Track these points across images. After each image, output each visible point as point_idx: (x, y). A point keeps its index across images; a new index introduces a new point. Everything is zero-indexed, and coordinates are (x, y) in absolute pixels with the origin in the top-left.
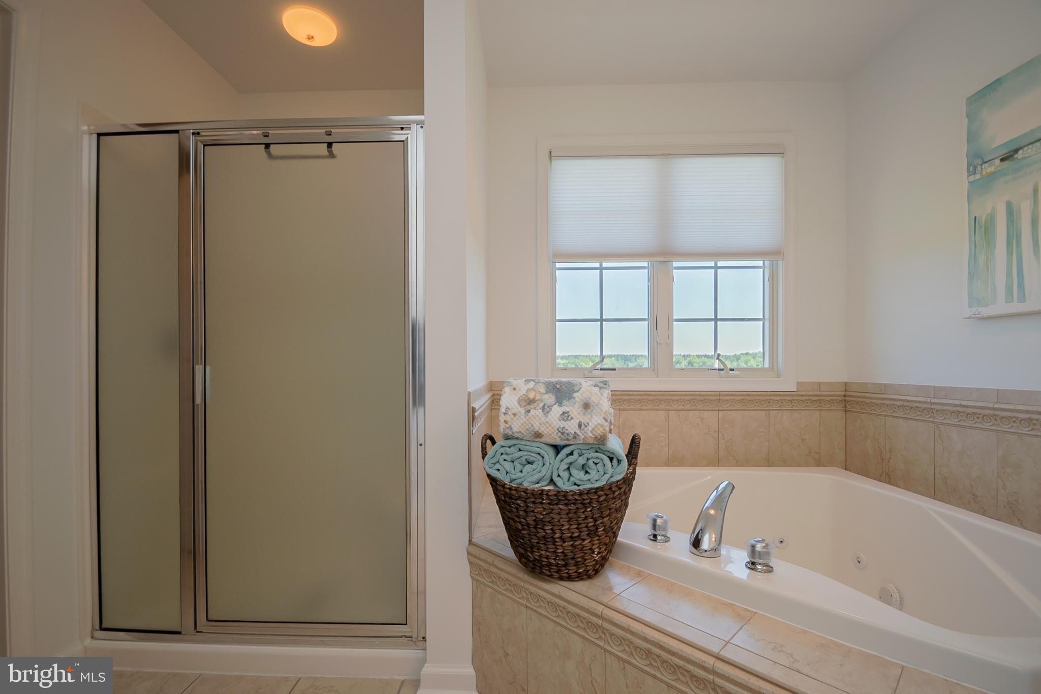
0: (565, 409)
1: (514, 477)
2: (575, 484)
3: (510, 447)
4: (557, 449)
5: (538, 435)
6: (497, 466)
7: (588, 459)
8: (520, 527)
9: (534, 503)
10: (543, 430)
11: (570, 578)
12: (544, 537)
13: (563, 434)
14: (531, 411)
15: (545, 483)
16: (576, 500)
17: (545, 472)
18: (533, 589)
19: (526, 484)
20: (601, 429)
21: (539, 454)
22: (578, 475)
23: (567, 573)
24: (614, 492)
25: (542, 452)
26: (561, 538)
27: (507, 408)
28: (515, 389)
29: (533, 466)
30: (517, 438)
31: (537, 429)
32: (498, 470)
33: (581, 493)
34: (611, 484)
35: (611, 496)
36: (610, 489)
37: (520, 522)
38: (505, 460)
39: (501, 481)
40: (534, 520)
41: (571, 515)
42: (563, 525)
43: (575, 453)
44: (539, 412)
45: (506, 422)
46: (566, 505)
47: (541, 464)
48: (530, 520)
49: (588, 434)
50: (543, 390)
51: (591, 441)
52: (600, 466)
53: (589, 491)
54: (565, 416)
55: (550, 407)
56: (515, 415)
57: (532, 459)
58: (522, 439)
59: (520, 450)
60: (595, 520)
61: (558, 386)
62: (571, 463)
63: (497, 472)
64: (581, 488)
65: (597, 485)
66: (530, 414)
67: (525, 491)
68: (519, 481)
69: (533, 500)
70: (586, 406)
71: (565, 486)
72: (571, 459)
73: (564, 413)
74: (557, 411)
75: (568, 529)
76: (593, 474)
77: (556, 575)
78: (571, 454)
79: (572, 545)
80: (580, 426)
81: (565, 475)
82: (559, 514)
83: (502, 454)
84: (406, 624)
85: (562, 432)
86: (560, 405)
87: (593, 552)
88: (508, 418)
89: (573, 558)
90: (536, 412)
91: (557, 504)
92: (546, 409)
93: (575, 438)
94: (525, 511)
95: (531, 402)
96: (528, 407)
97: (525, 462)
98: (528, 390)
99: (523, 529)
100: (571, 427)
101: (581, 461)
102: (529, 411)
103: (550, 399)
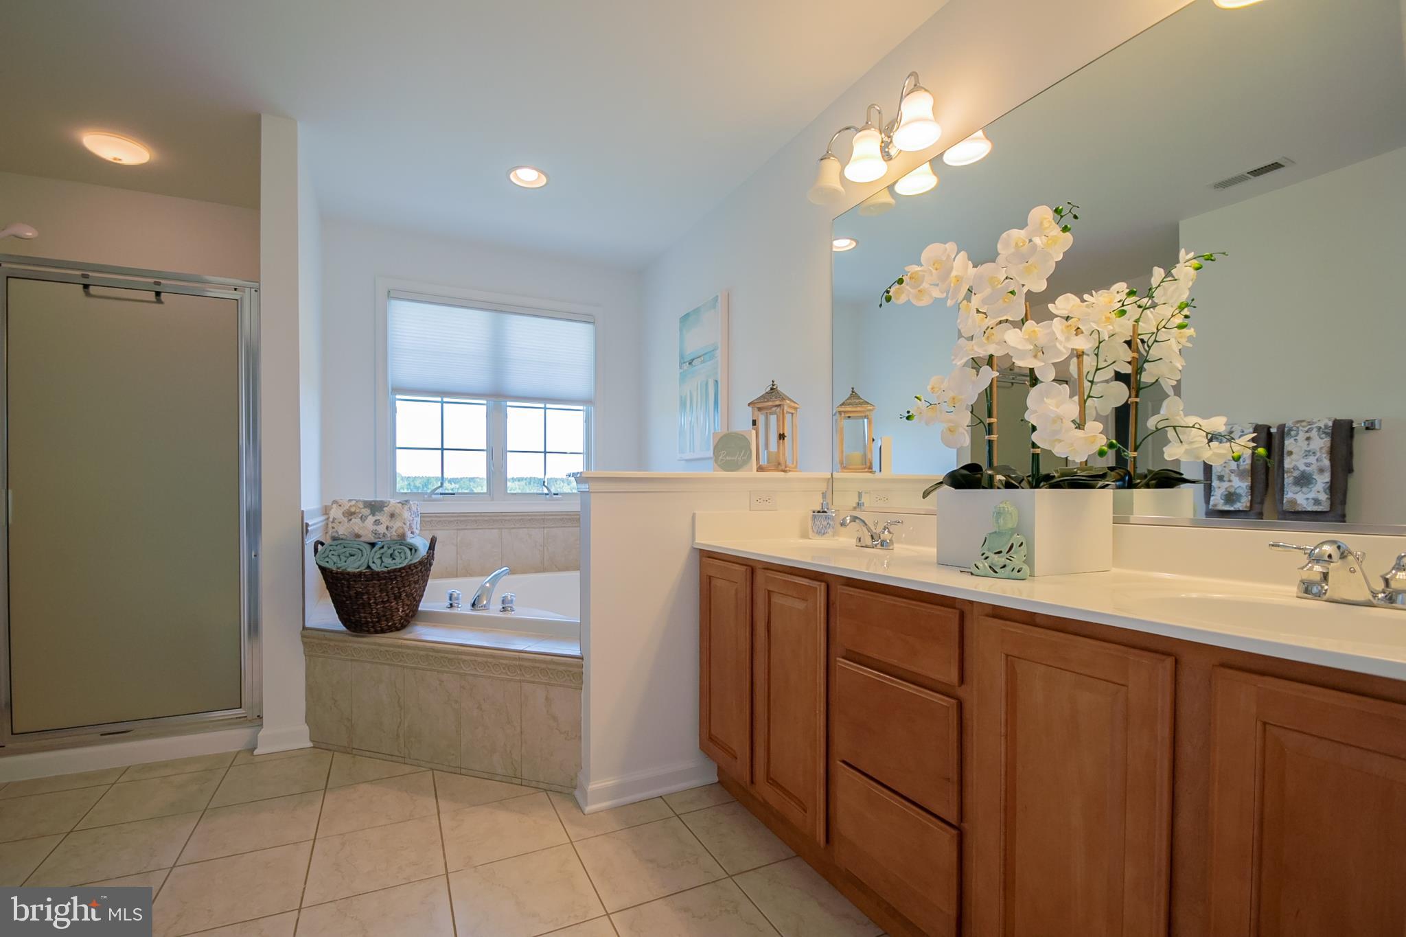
0: (378, 518)
1: (339, 565)
2: (386, 567)
3: (336, 546)
4: (373, 545)
5: (358, 536)
6: (327, 559)
7: (394, 550)
8: (344, 599)
9: (355, 581)
10: (361, 532)
11: (383, 631)
12: (362, 603)
13: (376, 534)
14: (353, 520)
15: (364, 568)
16: (386, 576)
17: (364, 561)
18: (356, 646)
19: (349, 570)
20: (402, 530)
21: (359, 549)
22: (388, 561)
23: (380, 627)
24: (412, 570)
25: (361, 547)
26: (374, 603)
27: (334, 519)
28: (340, 506)
29: (355, 558)
30: (342, 539)
31: (356, 531)
32: (328, 562)
33: (389, 572)
34: (411, 565)
35: (410, 572)
36: (410, 568)
37: (344, 596)
38: (333, 555)
39: (329, 569)
40: (355, 593)
41: (381, 587)
42: (376, 594)
43: (385, 548)
44: (358, 521)
45: (333, 528)
46: (379, 580)
47: (360, 554)
48: (352, 593)
49: (392, 534)
50: (362, 506)
51: (395, 538)
52: (402, 555)
53: (395, 570)
54: (377, 522)
55: (366, 517)
56: (340, 523)
57: (353, 553)
58: (345, 540)
59: (345, 547)
60: (399, 589)
61: (373, 503)
62: (383, 554)
63: (326, 564)
64: (389, 569)
65: (401, 566)
66: (351, 522)
67: (348, 574)
68: (344, 568)
69: (354, 579)
70: (392, 516)
71: (376, 567)
72: (382, 551)
73: (376, 521)
74: (371, 519)
75: (380, 596)
76: (398, 560)
77: (372, 630)
78: (383, 547)
79: (383, 607)
80: (387, 528)
81: (378, 562)
82: (373, 587)
83: (331, 550)
84: (241, 708)
85: (375, 533)
86: (374, 515)
87: (399, 611)
88: (334, 525)
89: (384, 616)
90: (356, 521)
91: (372, 580)
92: (363, 518)
93: (384, 536)
94: (348, 587)
95: (352, 514)
96: (350, 518)
97: (348, 555)
98: (351, 506)
99: (347, 600)
100: (381, 529)
101: (390, 551)
102: (351, 520)
103: (366, 511)
